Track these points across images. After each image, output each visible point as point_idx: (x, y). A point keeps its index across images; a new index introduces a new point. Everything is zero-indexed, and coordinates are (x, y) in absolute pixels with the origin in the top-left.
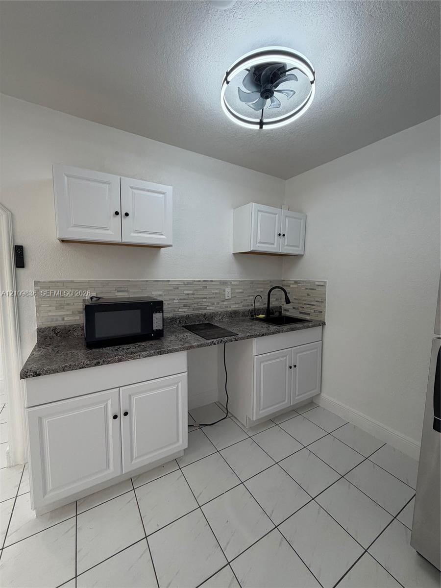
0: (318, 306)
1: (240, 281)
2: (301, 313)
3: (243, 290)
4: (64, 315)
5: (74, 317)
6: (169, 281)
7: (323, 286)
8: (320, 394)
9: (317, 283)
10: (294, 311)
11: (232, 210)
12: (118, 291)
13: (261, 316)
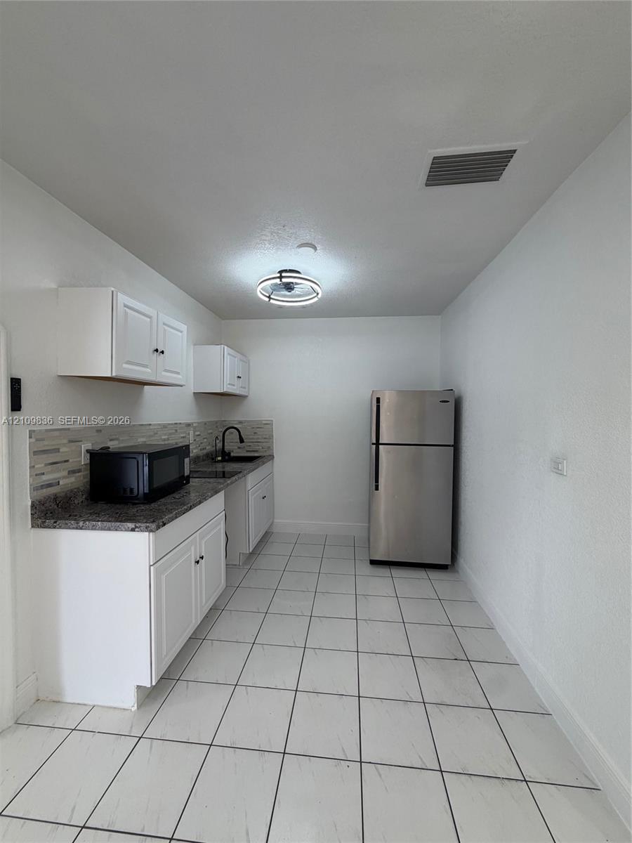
0: (266, 442)
1: (198, 423)
2: (247, 451)
3: (201, 432)
4: (59, 478)
5: (70, 479)
6: (150, 424)
7: (270, 424)
8: (273, 522)
9: (264, 422)
10: (239, 450)
11: (192, 347)
12: (111, 440)
13: (220, 458)
